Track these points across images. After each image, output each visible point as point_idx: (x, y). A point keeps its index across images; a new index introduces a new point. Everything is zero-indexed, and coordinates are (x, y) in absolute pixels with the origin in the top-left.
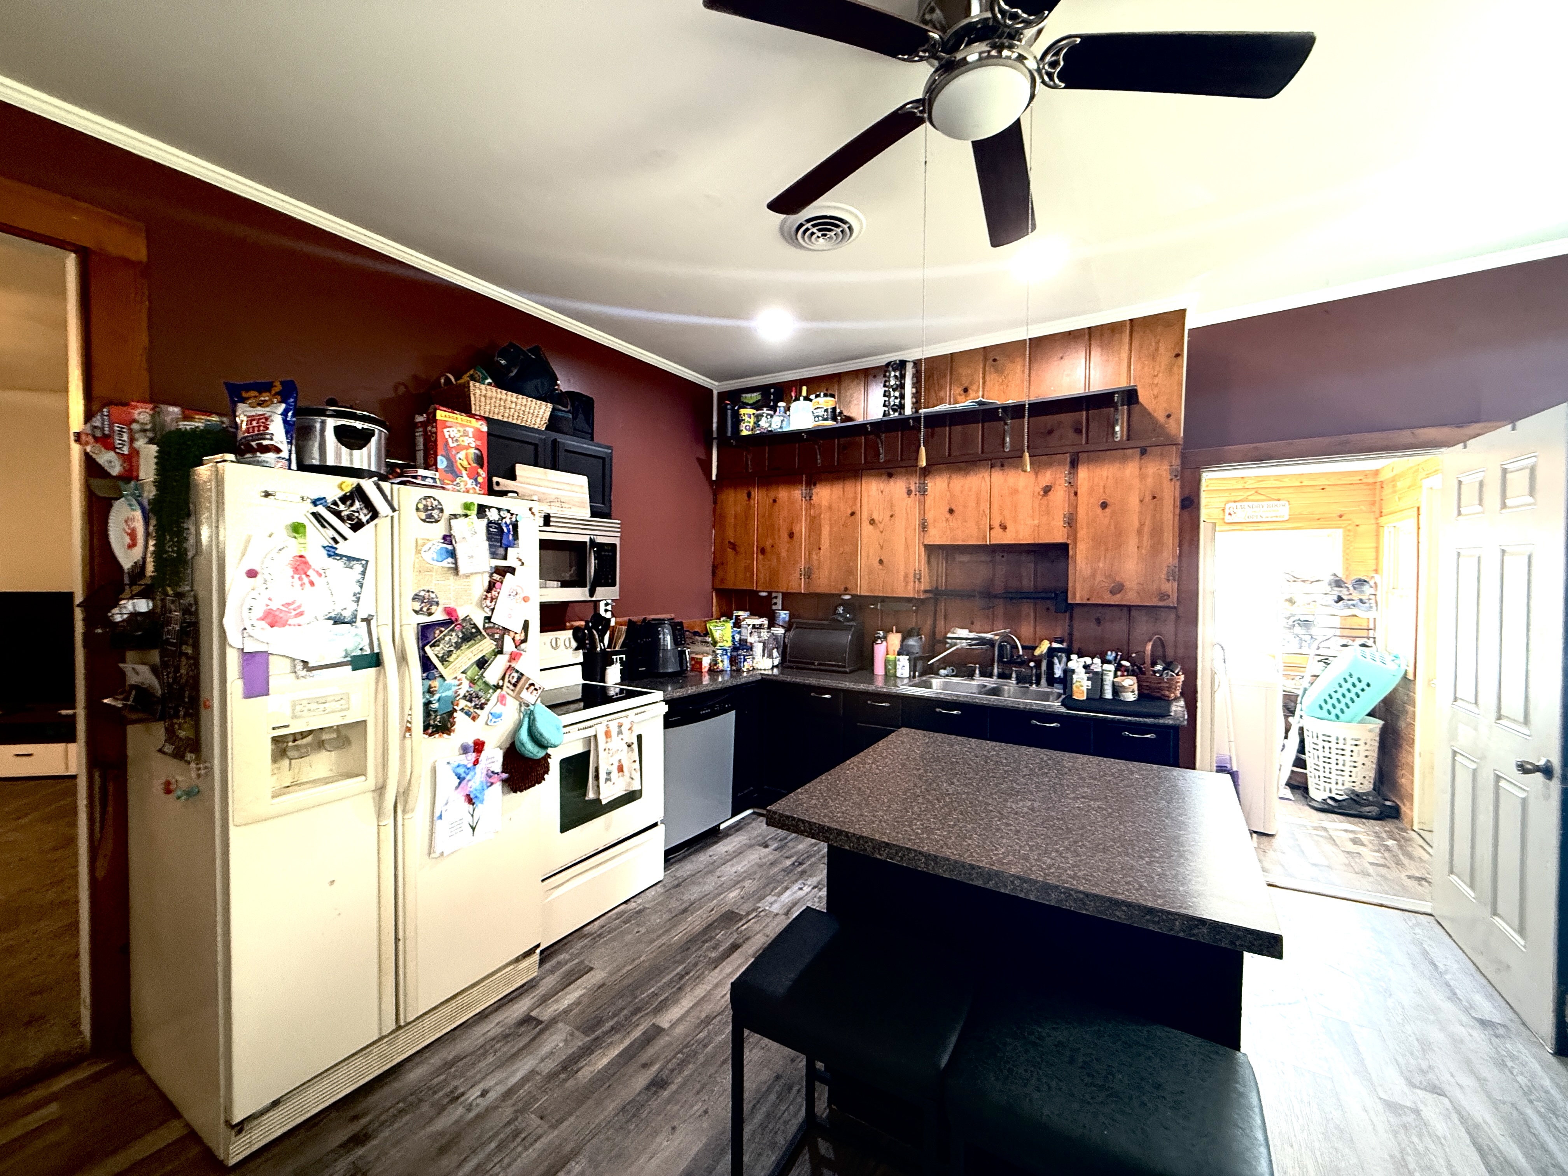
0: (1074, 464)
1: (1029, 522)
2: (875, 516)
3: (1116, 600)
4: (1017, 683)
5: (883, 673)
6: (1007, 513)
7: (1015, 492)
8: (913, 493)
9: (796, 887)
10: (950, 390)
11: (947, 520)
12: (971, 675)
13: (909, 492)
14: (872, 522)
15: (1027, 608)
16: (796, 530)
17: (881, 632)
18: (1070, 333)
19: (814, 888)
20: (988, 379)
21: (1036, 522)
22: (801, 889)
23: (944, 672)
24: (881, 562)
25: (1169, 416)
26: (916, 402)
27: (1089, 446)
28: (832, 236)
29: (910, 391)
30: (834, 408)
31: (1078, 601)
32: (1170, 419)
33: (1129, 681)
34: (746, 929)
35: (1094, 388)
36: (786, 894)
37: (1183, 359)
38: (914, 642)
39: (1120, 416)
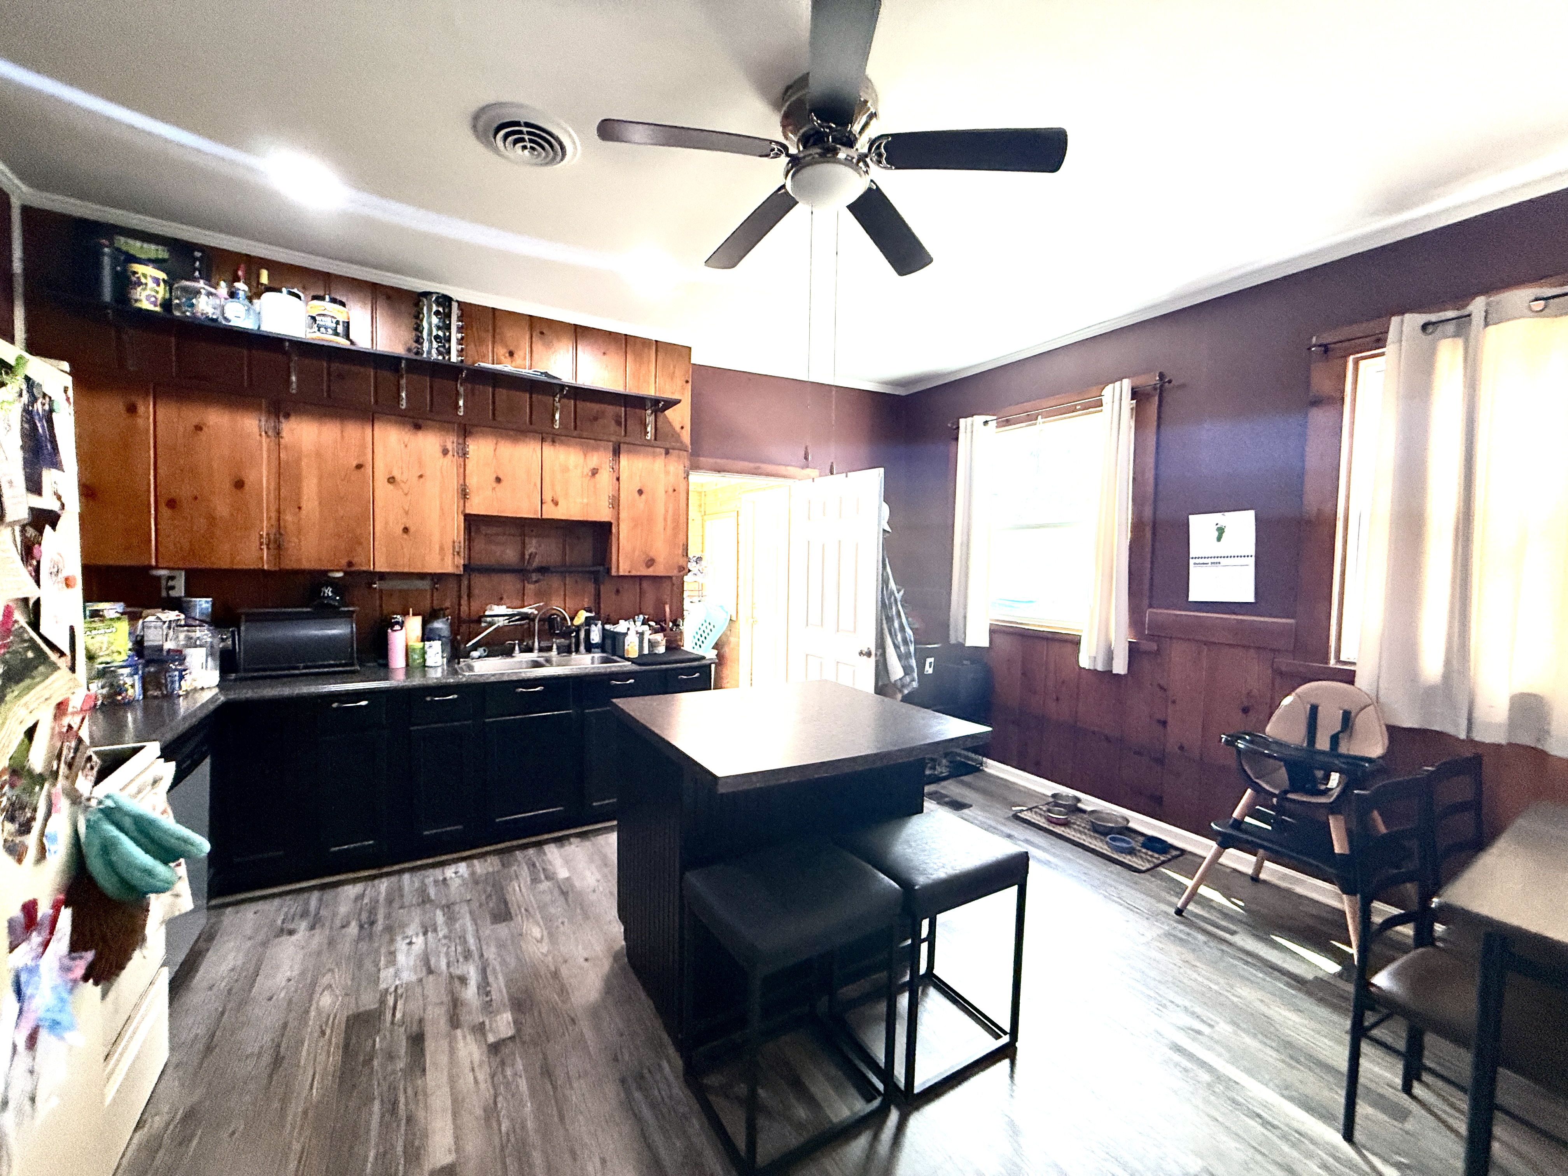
0: (617, 452)
1: (579, 500)
2: (396, 473)
3: (650, 572)
4: (558, 654)
5: (404, 664)
6: (558, 488)
7: (565, 469)
8: (451, 453)
9: (401, 945)
10: (493, 348)
11: (494, 489)
12: (509, 653)
13: (445, 452)
14: (391, 480)
15: (555, 582)
16: (250, 478)
17: (398, 616)
18: (610, 333)
19: (425, 933)
20: (534, 349)
21: (585, 500)
22: (410, 943)
23: (475, 654)
24: (406, 530)
25: (682, 428)
26: (462, 350)
27: (628, 440)
28: (539, 155)
29: (455, 336)
30: (348, 323)
31: (621, 573)
32: (683, 430)
33: (659, 637)
34: (403, 1016)
35: (632, 390)
36: (401, 958)
37: (689, 385)
38: (439, 625)
39: (650, 419)
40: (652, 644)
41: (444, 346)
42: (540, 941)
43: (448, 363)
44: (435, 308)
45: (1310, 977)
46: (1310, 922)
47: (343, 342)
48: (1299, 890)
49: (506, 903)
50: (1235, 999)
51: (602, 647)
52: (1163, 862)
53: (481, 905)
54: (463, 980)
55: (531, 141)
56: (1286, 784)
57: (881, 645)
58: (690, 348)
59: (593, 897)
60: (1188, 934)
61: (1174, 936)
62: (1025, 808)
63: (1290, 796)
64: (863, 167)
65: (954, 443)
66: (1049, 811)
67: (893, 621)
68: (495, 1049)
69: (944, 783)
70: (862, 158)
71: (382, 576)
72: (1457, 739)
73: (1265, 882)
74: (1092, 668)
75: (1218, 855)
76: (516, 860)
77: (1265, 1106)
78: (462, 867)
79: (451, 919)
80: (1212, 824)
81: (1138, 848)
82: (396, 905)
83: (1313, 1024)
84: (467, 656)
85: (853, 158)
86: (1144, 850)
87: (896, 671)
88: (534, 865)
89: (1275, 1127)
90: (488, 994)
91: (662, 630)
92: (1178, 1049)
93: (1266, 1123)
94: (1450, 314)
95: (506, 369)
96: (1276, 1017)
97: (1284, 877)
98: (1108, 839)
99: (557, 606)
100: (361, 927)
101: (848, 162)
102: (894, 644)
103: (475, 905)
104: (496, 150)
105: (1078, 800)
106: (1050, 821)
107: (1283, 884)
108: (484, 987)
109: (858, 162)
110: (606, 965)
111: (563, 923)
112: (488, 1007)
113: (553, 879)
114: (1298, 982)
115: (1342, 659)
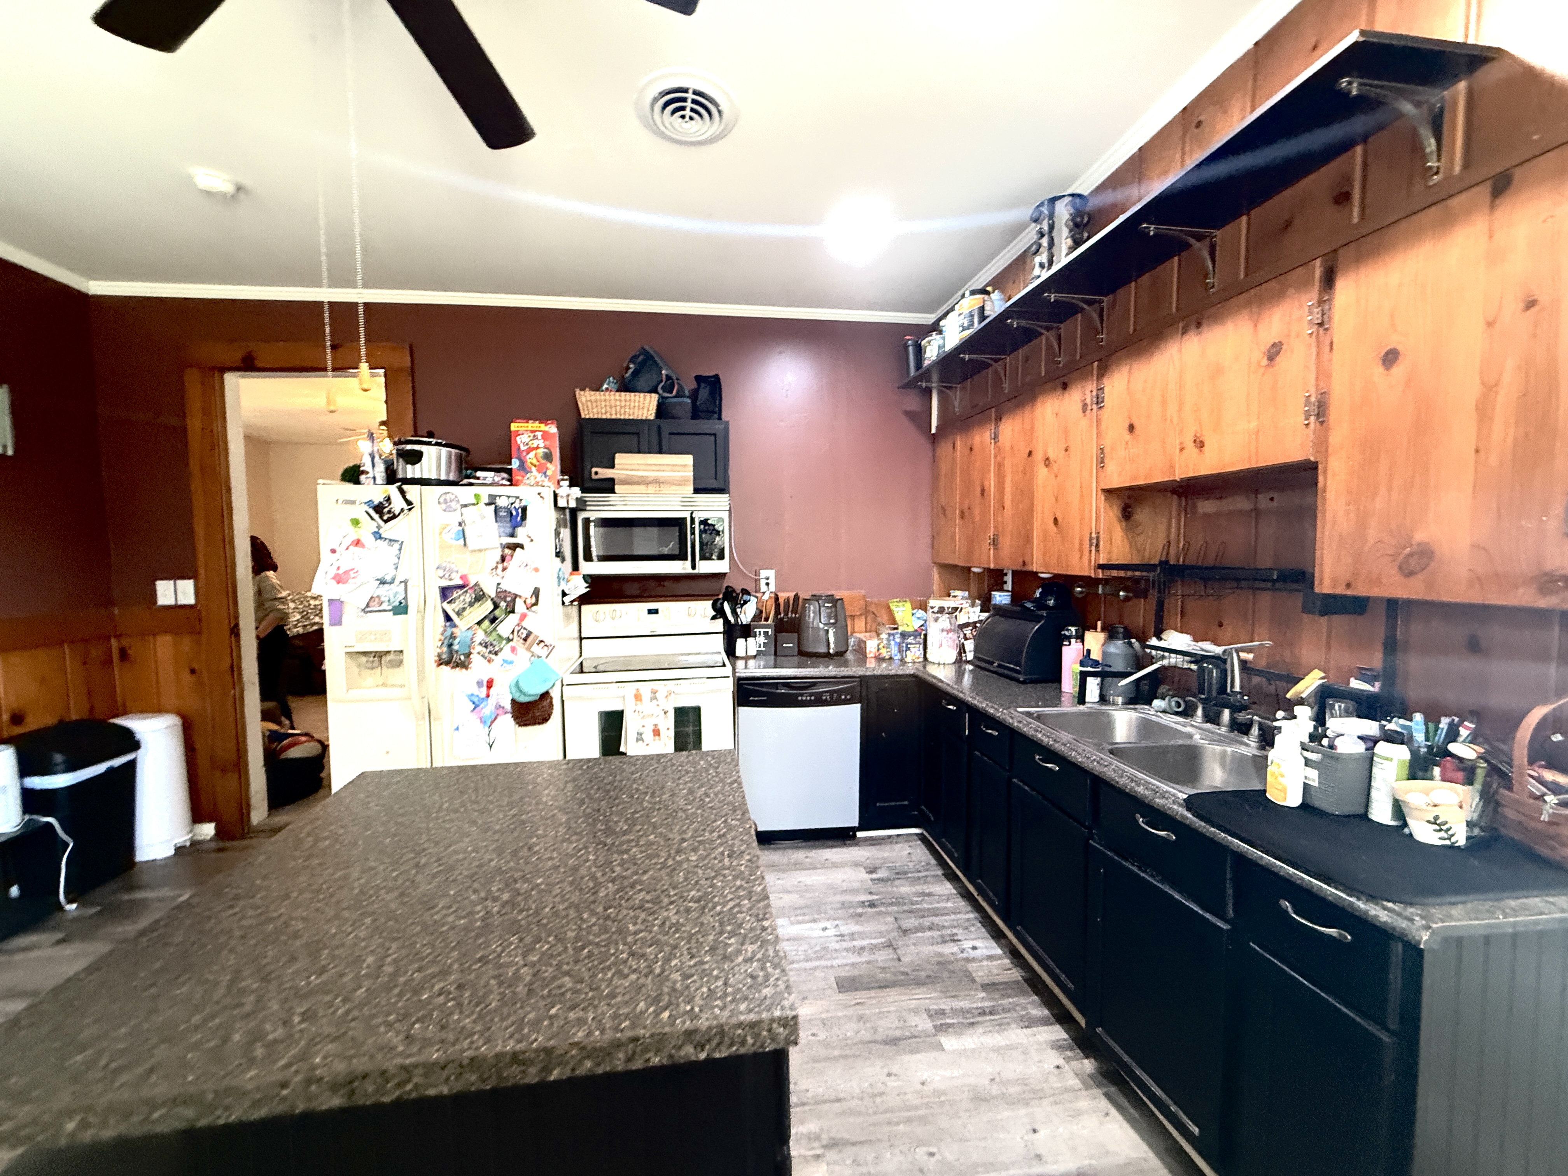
0: (1329, 280)
1: (1243, 424)
2: (1050, 452)
3: (1414, 588)
6: (1206, 414)
7: (1219, 369)
8: (1089, 408)
11: (1127, 443)
13: (1085, 407)
14: (1047, 462)
16: (986, 484)
17: (1073, 629)
24: (1056, 521)
27: (1366, 227)
76: (1009, 996)
78: (990, 952)
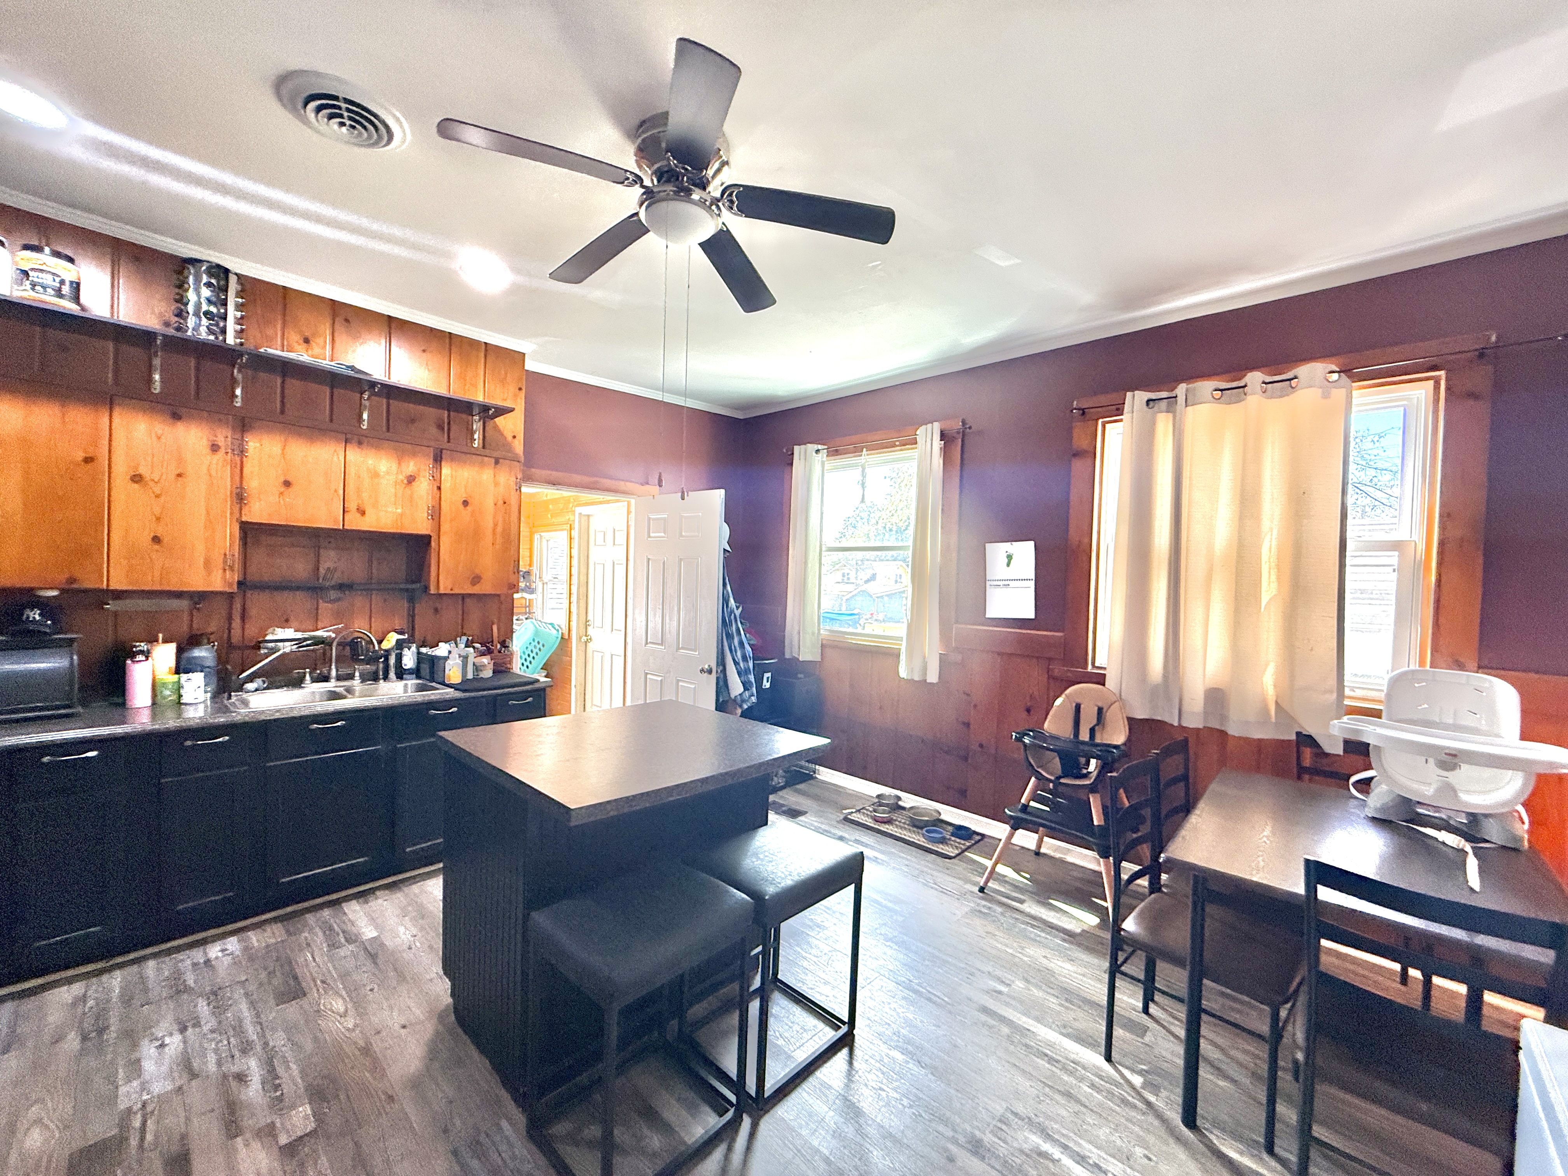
0: (438, 459)
2: (142, 470)
3: (476, 590)
4: (362, 682)
5: (149, 703)
7: (375, 475)
8: (223, 450)
9: (148, 1051)
10: (283, 331)
12: (297, 683)
14: (137, 479)
15: (359, 601)
17: (142, 644)
19: (183, 1030)
20: (337, 338)
21: (399, 511)
22: (162, 1046)
23: (250, 686)
24: (156, 540)
25: (514, 437)
26: (242, 331)
27: (451, 445)
28: (360, 134)
29: (232, 313)
30: (78, 284)
31: (442, 591)
32: (516, 441)
33: (485, 660)
34: (156, 1137)
35: (457, 392)
36: (149, 1066)
37: (522, 394)
38: (202, 653)
39: (477, 426)
40: (477, 668)
41: (217, 325)
42: (344, 1015)
43: (222, 344)
44: (205, 279)
45: (1078, 931)
46: (1078, 884)
47: (68, 306)
48: (1070, 859)
49: (296, 978)
50: (1025, 959)
51: (417, 672)
52: (969, 847)
53: (261, 984)
54: (241, 1078)
55: (350, 118)
56: (1059, 771)
57: (721, 662)
58: (524, 354)
59: (408, 956)
60: (989, 908)
61: (980, 912)
62: (854, 810)
63: (1062, 781)
64: (716, 211)
65: (789, 468)
66: (875, 811)
67: (733, 638)
68: (290, 1150)
69: (780, 793)
70: (716, 201)
71: (119, 595)
72: (1172, 725)
73: (1045, 854)
74: (909, 678)
75: (1011, 835)
76: (306, 925)
77: (1051, 1045)
78: (232, 944)
79: (219, 1007)
80: (1006, 810)
81: (948, 837)
82: (136, 1002)
83: (1081, 970)
84: (240, 688)
85: (706, 200)
86: (953, 838)
87: (736, 687)
88: (331, 929)
89: (1057, 1061)
90: (277, 1087)
91: (489, 652)
92: (985, 1010)
93: (1051, 1060)
94: (1164, 394)
95: (301, 358)
96: (1057, 970)
97: (1058, 849)
98: (924, 831)
99: (360, 626)
100: (85, 1038)
101: (702, 203)
102: (734, 660)
103: (252, 987)
104: (306, 122)
105: (899, 798)
106: (876, 820)
107: (1058, 855)
108: (272, 1080)
109: (711, 205)
110: (429, 1030)
111: (371, 990)
112: (279, 1104)
113: (355, 941)
114: (1070, 936)
115: (1096, 665)
